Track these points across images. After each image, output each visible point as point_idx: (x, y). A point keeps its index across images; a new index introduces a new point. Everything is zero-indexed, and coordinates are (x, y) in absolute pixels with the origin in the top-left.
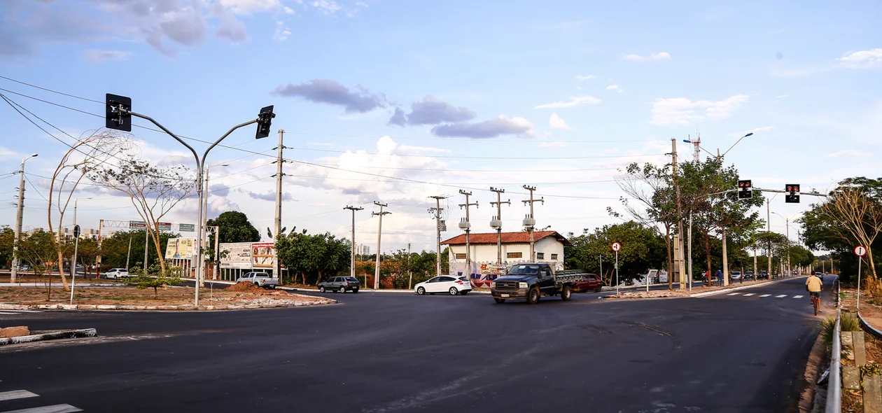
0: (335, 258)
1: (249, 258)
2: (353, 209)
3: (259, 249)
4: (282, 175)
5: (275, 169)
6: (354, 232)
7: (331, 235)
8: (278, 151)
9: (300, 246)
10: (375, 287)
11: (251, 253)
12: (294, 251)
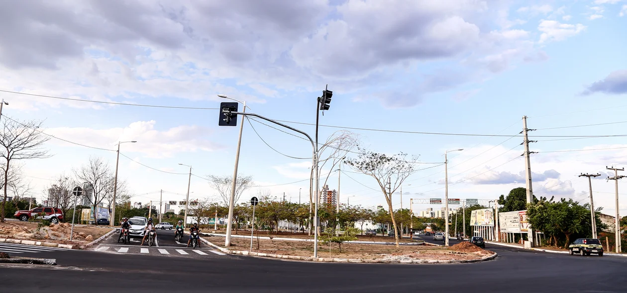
0: (577, 222)
1: (517, 224)
2: (589, 176)
3: (523, 216)
4: (529, 153)
5: (523, 149)
6: (592, 197)
7: (574, 202)
8: (524, 133)
9: (545, 212)
10: (617, 251)
11: (518, 220)
12: (540, 217)
